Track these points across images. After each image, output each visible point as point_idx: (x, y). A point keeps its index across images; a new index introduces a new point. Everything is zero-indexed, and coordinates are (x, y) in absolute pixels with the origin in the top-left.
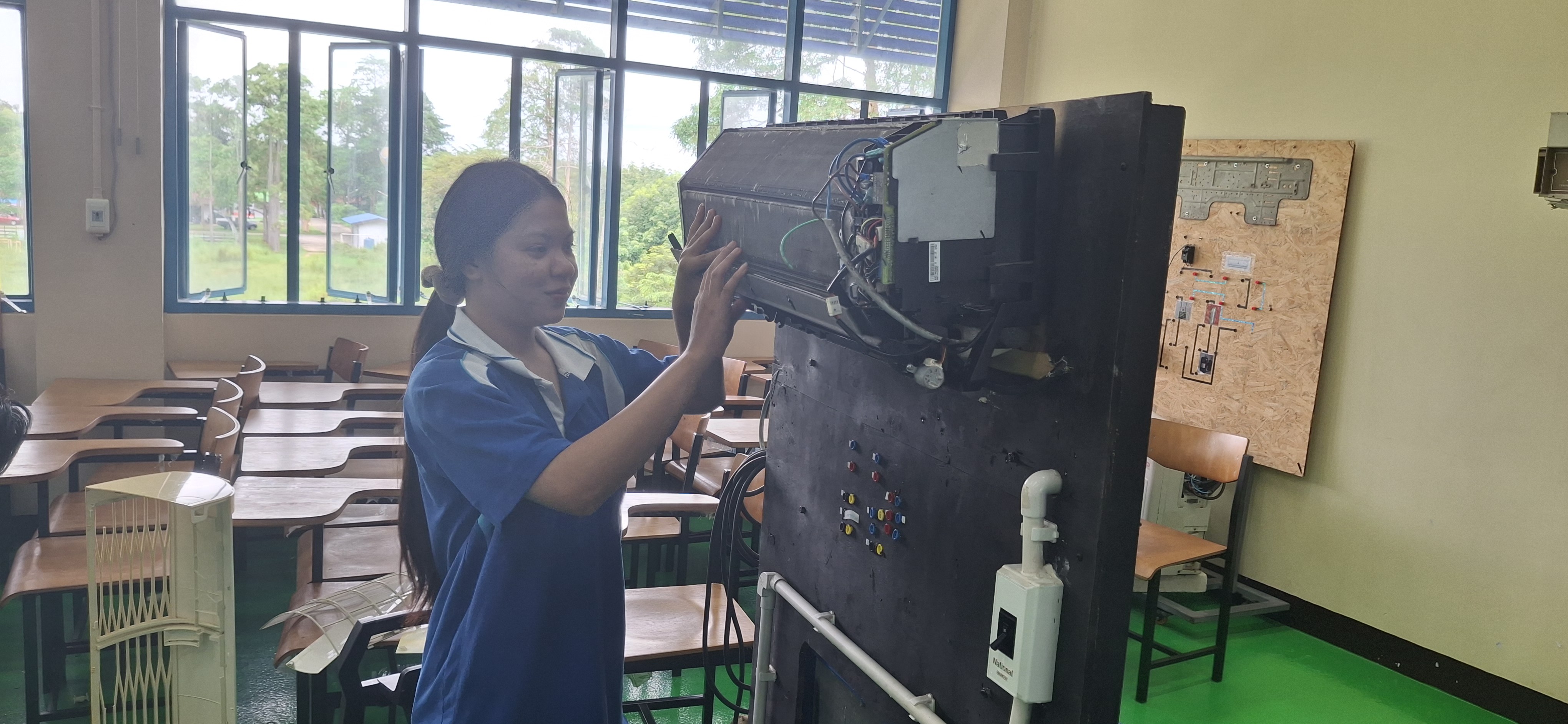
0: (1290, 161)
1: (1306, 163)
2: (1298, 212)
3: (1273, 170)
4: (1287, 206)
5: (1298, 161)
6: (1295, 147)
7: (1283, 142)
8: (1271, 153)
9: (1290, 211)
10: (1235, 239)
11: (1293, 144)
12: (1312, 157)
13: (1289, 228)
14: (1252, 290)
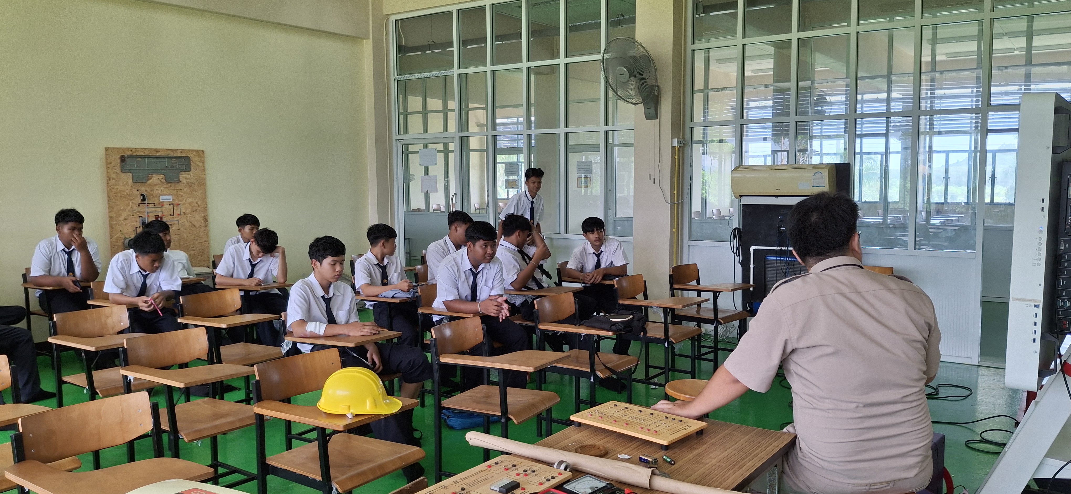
0: (180, 157)
1: (187, 158)
2: (188, 176)
3: (174, 161)
4: (183, 174)
5: (184, 157)
6: (182, 152)
7: (176, 150)
8: (172, 154)
9: (184, 177)
10: (162, 188)
11: (181, 151)
12: (189, 156)
13: (185, 182)
14: (175, 208)
